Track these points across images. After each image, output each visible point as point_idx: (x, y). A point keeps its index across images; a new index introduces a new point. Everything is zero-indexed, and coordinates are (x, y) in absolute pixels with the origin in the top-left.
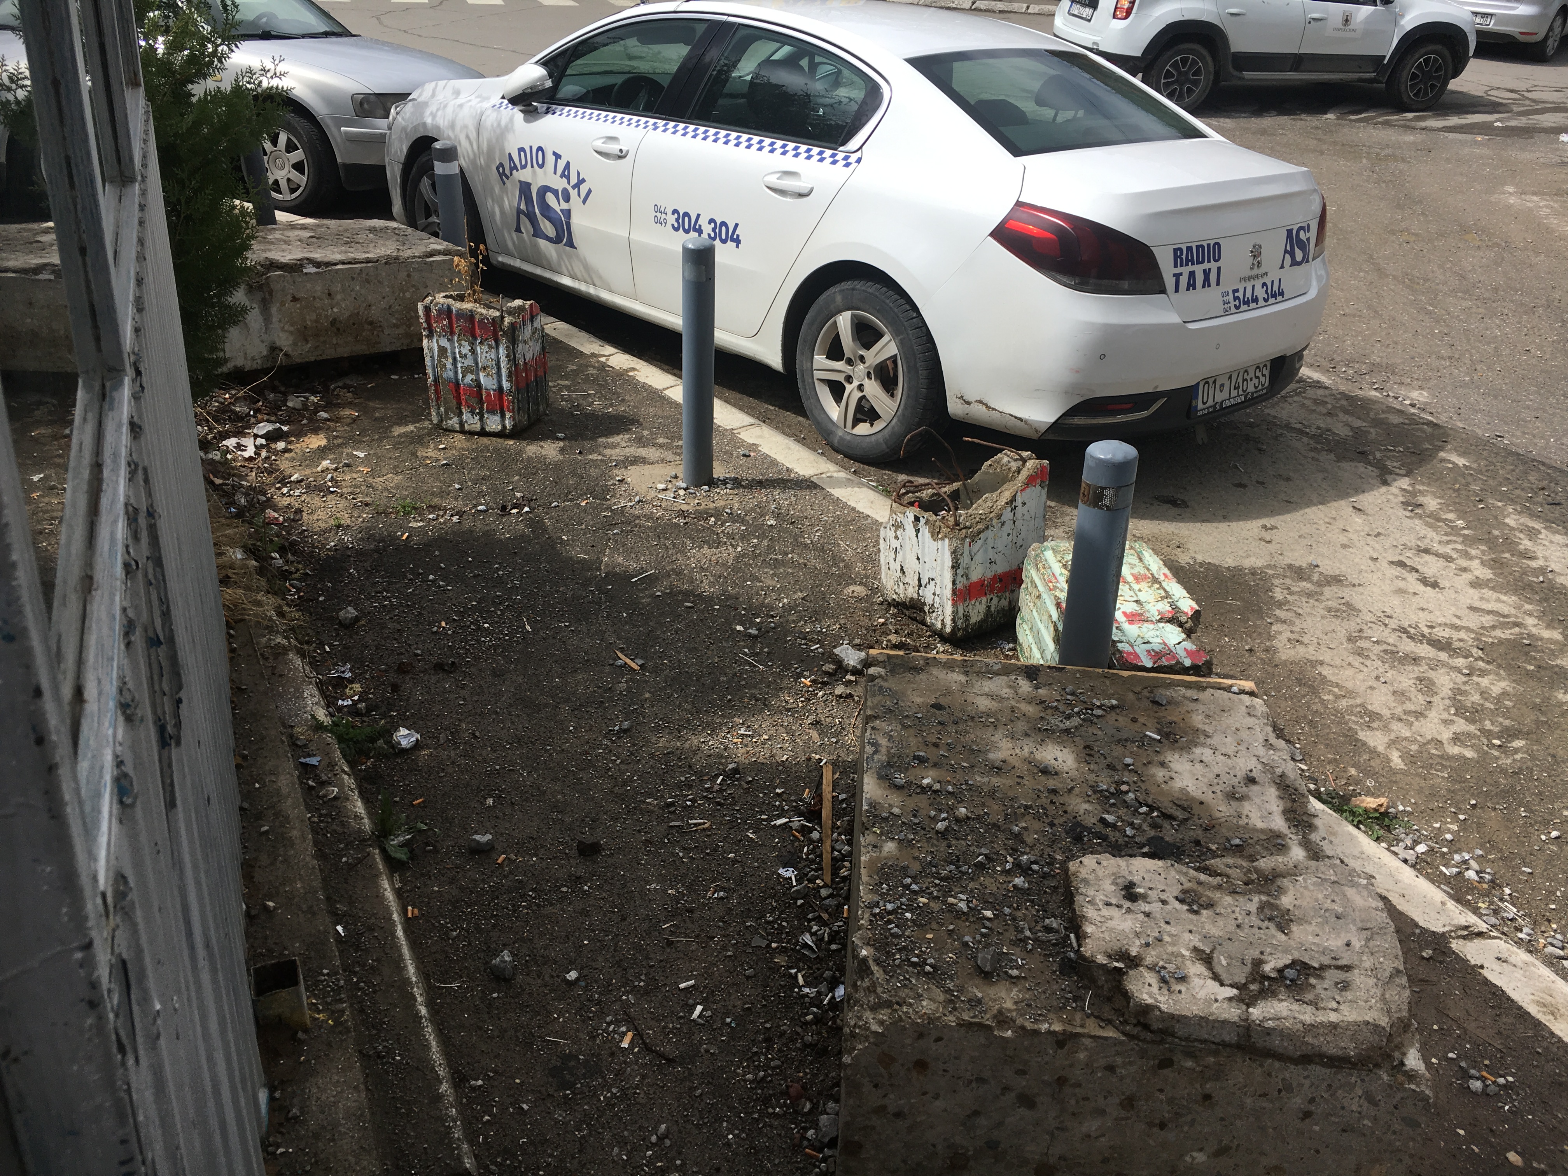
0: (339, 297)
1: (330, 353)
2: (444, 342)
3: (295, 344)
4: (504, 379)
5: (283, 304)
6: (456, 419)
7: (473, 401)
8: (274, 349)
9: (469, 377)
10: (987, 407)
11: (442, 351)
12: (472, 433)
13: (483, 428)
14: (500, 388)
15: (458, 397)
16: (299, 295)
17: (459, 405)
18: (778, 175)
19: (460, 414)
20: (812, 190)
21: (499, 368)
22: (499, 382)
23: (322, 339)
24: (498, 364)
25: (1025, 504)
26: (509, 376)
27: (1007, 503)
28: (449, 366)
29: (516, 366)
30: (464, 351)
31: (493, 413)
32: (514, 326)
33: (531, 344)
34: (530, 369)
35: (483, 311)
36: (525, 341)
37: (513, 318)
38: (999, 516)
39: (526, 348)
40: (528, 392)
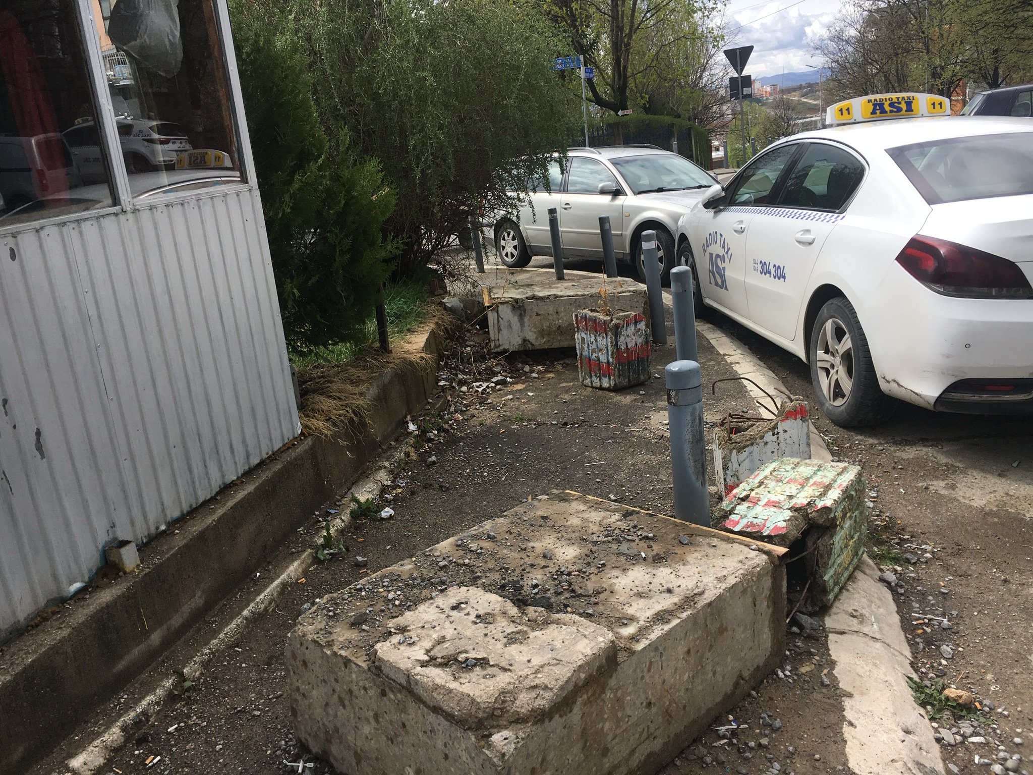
0: (562, 314)
1: (556, 345)
2: (583, 335)
3: (537, 338)
4: (610, 356)
5: (531, 317)
6: (589, 380)
7: (597, 369)
8: (525, 340)
9: (595, 355)
10: (898, 384)
11: (583, 339)
12: (596, 388)
13: (601, 386)
14: (608, 362)
15: (590, 367)
16: (540, 313)
17: (590, 371)
18: (802, 233)
19: (591, 377)
20: (814, 240)
21: (607, 350)
22: (608, 358)
23: (552, 337)
24: (607, 348)
25: (786, 431)
26: (612, 354)
27: (769, 429)
28: (586, 349)
29: (618, 349)
30: (592, 339)
31: (605, 376)
32: (617, 326)
33: (634, 338)
34: (632, 353)
35: (602, 317)
36: (628, 336)
37: (618, 321)
38: (762, 438)
39: (629, 340)
40: (629, 366)
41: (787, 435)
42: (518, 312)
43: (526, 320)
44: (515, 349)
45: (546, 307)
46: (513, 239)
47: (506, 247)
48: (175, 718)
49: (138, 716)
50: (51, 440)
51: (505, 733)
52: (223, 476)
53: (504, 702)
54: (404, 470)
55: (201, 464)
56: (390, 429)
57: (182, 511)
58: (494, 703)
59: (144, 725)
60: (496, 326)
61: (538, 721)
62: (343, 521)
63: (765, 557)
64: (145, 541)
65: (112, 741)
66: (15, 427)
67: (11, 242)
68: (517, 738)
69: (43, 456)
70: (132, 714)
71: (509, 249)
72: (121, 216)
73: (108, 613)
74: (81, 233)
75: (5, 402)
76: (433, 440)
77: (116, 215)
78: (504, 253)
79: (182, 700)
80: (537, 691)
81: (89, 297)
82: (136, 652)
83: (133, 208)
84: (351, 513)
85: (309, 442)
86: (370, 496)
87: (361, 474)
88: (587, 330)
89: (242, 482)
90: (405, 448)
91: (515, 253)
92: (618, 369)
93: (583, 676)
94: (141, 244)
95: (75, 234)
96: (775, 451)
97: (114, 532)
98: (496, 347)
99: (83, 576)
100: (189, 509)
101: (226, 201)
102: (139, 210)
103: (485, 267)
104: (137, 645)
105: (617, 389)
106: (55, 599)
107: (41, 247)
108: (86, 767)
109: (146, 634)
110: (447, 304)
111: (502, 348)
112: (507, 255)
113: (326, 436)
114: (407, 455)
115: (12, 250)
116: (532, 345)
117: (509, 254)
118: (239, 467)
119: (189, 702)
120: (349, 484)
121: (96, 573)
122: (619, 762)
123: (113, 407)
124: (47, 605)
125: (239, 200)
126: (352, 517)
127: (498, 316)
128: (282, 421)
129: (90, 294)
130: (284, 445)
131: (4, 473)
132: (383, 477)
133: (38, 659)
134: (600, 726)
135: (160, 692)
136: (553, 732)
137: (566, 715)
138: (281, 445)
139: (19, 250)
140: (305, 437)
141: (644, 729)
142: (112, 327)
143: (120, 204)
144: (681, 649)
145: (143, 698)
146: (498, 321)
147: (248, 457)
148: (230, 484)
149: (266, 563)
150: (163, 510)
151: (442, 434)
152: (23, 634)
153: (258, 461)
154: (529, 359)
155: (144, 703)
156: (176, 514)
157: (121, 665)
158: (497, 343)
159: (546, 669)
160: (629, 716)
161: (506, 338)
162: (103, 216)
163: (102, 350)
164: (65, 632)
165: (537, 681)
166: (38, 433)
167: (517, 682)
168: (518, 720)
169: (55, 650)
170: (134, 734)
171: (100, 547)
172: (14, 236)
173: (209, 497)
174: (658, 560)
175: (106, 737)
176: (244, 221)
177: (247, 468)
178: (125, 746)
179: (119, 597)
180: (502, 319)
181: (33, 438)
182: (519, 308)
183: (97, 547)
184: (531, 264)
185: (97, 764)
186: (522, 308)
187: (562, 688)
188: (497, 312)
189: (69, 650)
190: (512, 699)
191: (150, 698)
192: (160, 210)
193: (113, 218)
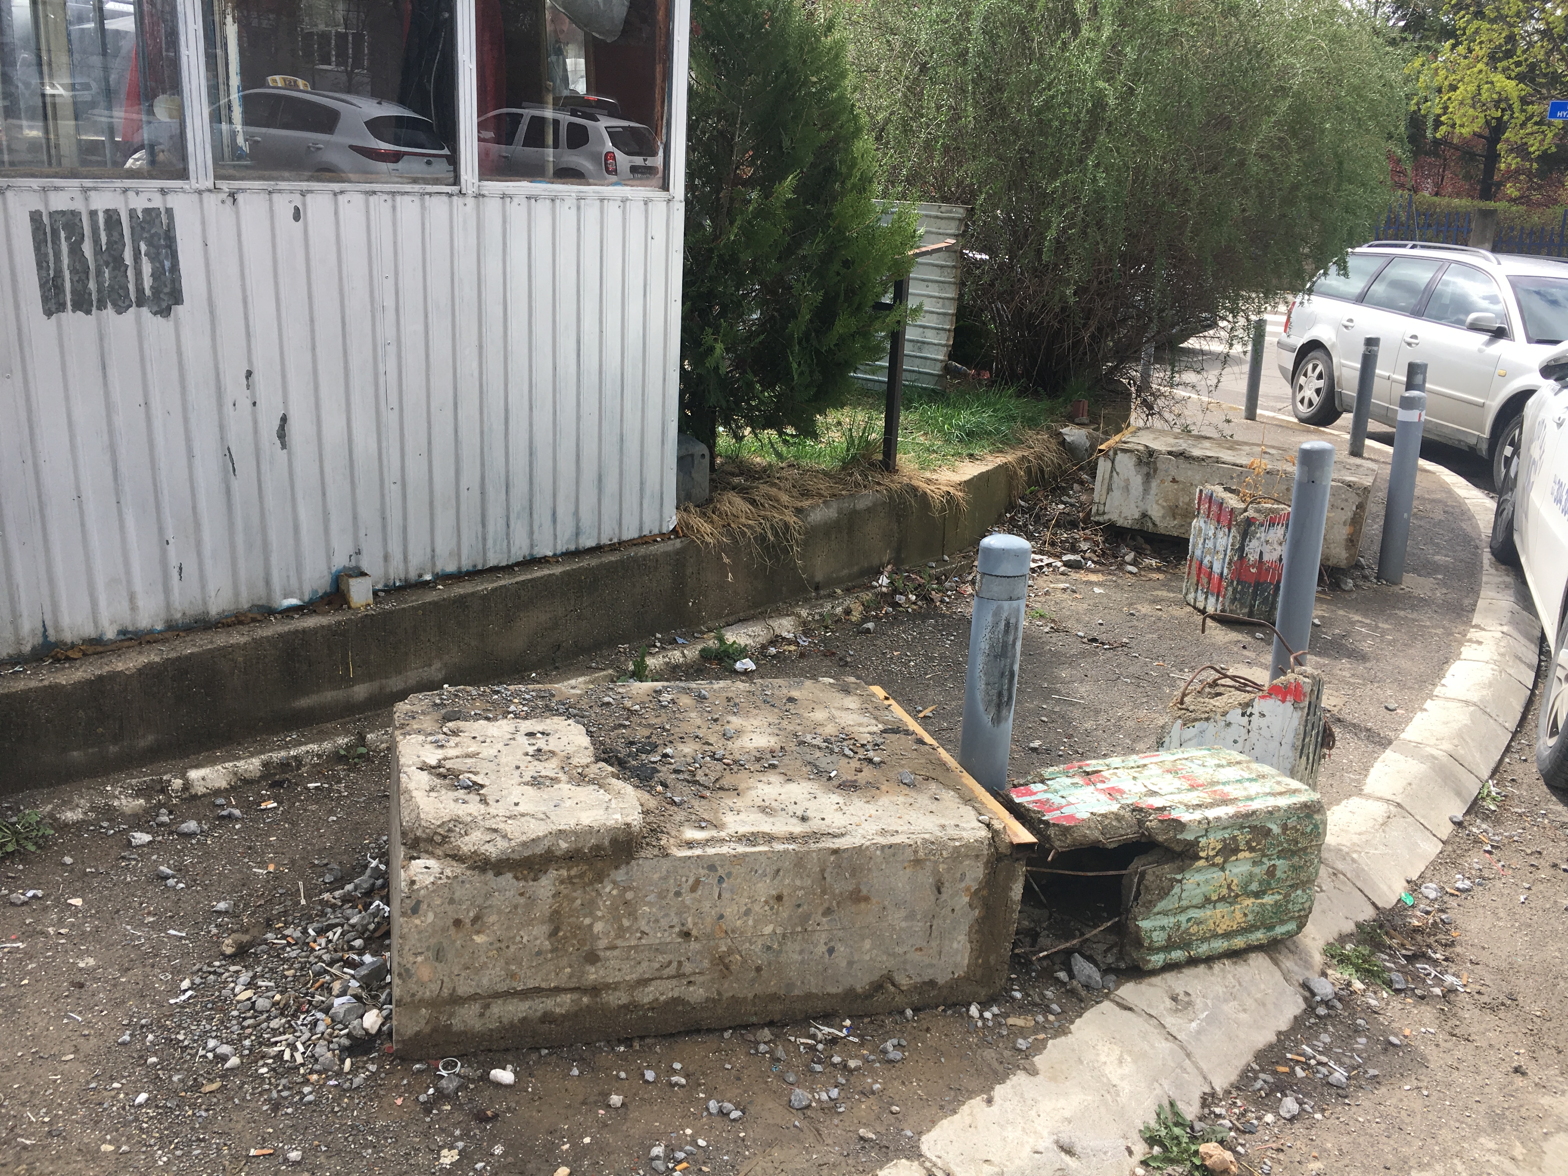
2: (1202, 524)
4: (1227, 565)
6: (1193, 594)
7: (1206, 581)
11: (1200, 530)
12: (1199, 610)
13: (1205, 608)
14: (1222, 573)
15: (1199, 575)
16: (1178, 479)
17: (1198, 582)
19: (1196, 591)
21: (1225, 555)
22: (1223, 567)
24: (1225, 551)
25: (1264, 715)
26: (1229, 564)
27: (1240, 704)
28: (1200, 546)
29: (1241, 558)
30: (1211, 534)
31: (1212, 595)
32: (1249, 522)
33: (1279, 548)
34: (1268, 570)
35: (1233, 501)
36: (1267, 542)
37: (1256, 515)
38: (1224, 714)
39: (1266, 549)
40: (1256, 588)
41: (1263, 722)
42: (1145, 469)
43: (1154, 484)
44: (1125, 525)
45: (1190, 473)
46: (1320, 377)
47: (1305, 388)
48: (327, 778)
49: (288, 758)
50: (297, 429)
51: (432, 863)
52: (532, 546)
53: (450, 830)
54: (826, 627)
55: (501, 523)
56: (845, 572)
57: (459, 568)
58: (439, 826)
59: (292, 771)
60: (1106, 481)
61: (477, 867)
62: (684, 656)
63: (984, 833)
64: (398, 584)
65: (246, 770)
66: (254, 404)
67: (297, 200)
68: (442, 873)
69: (284, 446)
70: (283, 754)
71: (1309, 393)
72: (455, 198)
73: (303, 640)
74: (394, 208)
75: (249, 374)
76: (900, 605)
77: (450, 195)
78: (1299, 397)
79: (347, 763)
80: (494, 836)
81: (389, 284)
82: (329, 696)
83: (477, 191)
84: (702, 651)
85: (678, 543)
86: (750, 642)
87: (761, 613)
88: (1208, 517)
89: (558, 562)
90: (848, 602)
91: (1316, 400)
92: (1235, 590)
93: (564, 845)
94: (478, 238)
95: (386, 208)
96: (1241, 741)
97: (358, 561)
98: (1098, 513)
99: (302, 593)
100: (471, 569)
101: (624, 208)
102: (484, 196)
103: (1259, 411)
104: (334, 689)
105: (1223, 620)
106: (262, 606)
107: (336, 213)
108: (202, 782)
109: (348, 682)
110: (1066, 437)
111: (1106, 517)
112: (1302, 401)
113: (707, 544)
114: (848, 612)
115: (297, 209)
116: (1154, 524)
117: (1306, 401)
118: (559, 542)
119: (353, 768)
120: (731, 619)
121: (321, 597)
122: (617, 984)
123: (391, 419)
124: (250, 610)
125: (646, 211)
126: (702, 656)
127: (1113, 468)
128: (645, 506)
129: (391, 281)
130: (640, 537)
131: (229, 449)
132: (785, 626)
133: (199, 654)
134: (587, 921)
135: (327, 746)
136: (500, 891)
137: (526, 881)
138: (636, 536)
139: (305, 214)
140: (677, 537)
141: (670, 963)
142: (412, 327)
143: (459, 184)
144: (764, 889)
145: (306, 744)
146: (1111, 477)
147: (577, 534)
148: (540, 558)
149: (552, 667)
150: (433, 557)
151: (920, 603)
152: (210, 628)
153: (594, 544)
154: (1148, 547)
155: (303, 748)
156: (451, 568)
157: (304, 702)
158: (1101, 508)
159: (528, 818)
160: (643, 933)
161: (1116, 503)
162: (430, 194)
163: (392, 350)
164: (243, 640)
165: (501, 826)
166: (284, 419)
167: (480, 818)
168: (456, 857)
169: (225, 652)
170: (275, 774)
171: (334, 570)
172: (303, 194)
173: (504, 564)
174: (848, 787)
175: (241, 764)
176: (648, 238)
177: (572, 547)
178: (258, 782)
179: (323, 627)
180: (1118, 474)
181: (277, 423)
182: (1148, 464)
183: (330, 568)
184: (1338, 422)
185: (217, 785)
186: (1152, 466)
187: (524, 844)
188: (1113, 463)
189: (241, 659)
190: (462, 832)
191: (314, 747)
192: (516, 201)
193: (445, 198)
